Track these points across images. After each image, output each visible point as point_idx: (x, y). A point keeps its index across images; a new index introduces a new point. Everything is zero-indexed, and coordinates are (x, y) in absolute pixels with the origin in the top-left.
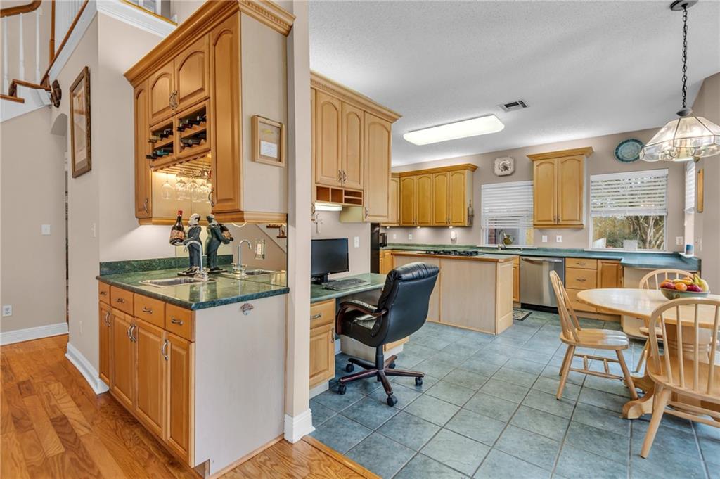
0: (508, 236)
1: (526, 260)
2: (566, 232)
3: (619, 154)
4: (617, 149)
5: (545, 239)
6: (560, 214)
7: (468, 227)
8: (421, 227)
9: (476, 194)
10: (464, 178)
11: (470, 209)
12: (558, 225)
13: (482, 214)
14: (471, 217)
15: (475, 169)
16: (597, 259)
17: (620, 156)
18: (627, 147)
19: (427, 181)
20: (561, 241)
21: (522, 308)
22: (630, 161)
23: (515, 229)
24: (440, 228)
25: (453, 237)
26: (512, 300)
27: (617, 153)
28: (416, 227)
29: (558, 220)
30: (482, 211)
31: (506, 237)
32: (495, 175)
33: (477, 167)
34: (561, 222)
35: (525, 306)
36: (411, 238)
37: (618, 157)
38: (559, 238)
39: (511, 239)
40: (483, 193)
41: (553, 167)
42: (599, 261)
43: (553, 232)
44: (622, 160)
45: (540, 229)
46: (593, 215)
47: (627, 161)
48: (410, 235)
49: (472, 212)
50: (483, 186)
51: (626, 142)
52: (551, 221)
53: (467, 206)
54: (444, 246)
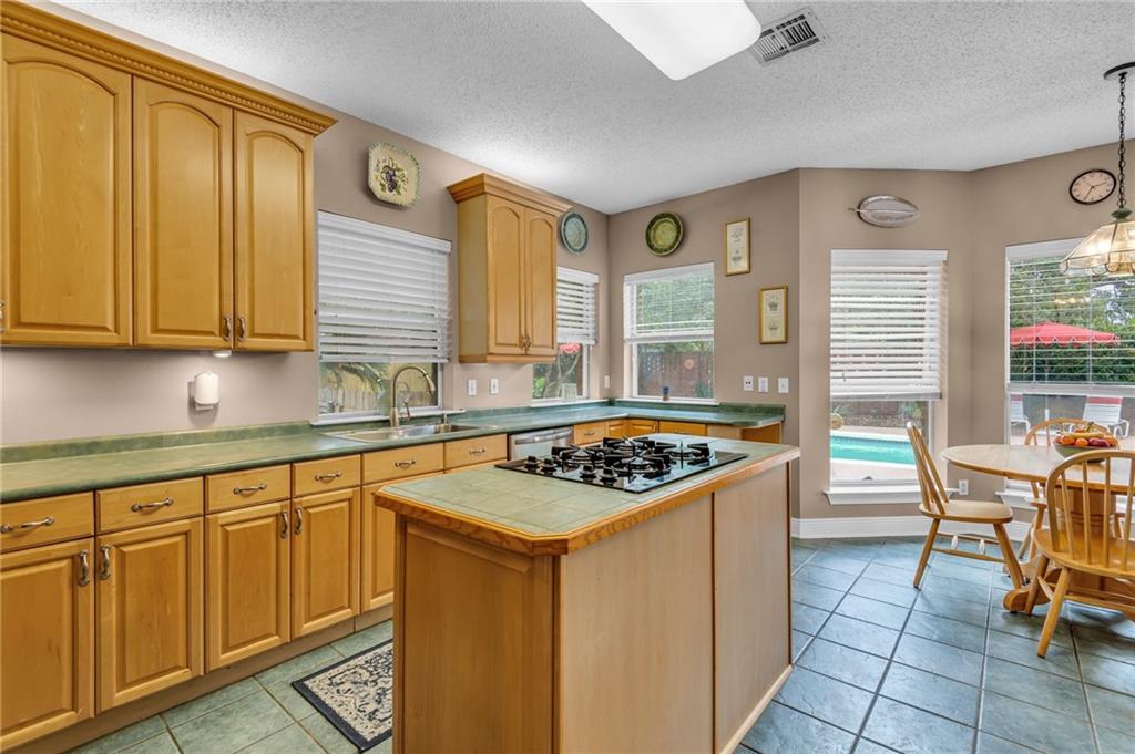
2: (505, 370)
3: (566, 233)
4: (565, 223)
5: (473, 387)
12: (526, 354)
20: (496, 390)
22: (576, 251)
27: (564, 230)
32: (371, 192)
34: (531, 350)
37: (566, 239)
38: (495, 385)
41: (518, 223)
42: (607, 424)
43: (484, 371)
44: (570, 246)
52: (516, 346)
54: (157, 442)
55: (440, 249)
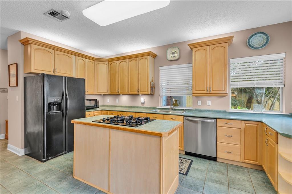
0: (176, 101)
1: (188, 120)
2: (214, 98)
3: (250, 43)
4: (249, 39)
5: (200, 103)
6: (211, 86)
7: (152, 95)
8: (123, 95)
9: (156, 72)
10: (148, 61)
11: (152, 83)
12: (209, 93)
13: (160, 86)
14: (153, 88)
15: (156, 57)
16: (241, 120)
17: (251, 45)
18: (256, 38)
19: (125, 64)
20: (210, 104)
21: (185, 154)
22: (258, 48)
23: (180, 96)
24: (134, 95)
25: (142, 101)
26: (178, 148)
27: (249, 42)
28: (119, 95)
29: (210, 90)
30: (160, 84)
31: (174, 102)
32: (168, 60)
33: (157, 55)
34: (212, 92)
35: (187, 153)
36: (118, 102)
37: (250, 45)
38: (209, 103)
39: (178, 103)
40: (160, 72)
41: (206, 52)
42: (243, 122)
43: (205, 98)
44: (253, 47)
45: (197, 97)
46: (232, 87)
47: (256, 48)
48: (117, 100)
49: (154, 85)
50: (160, 68)
51: (256, 34)
52: (204, 91)
53: (150, 80)
54: (137, 107)
55: (189, 66)
